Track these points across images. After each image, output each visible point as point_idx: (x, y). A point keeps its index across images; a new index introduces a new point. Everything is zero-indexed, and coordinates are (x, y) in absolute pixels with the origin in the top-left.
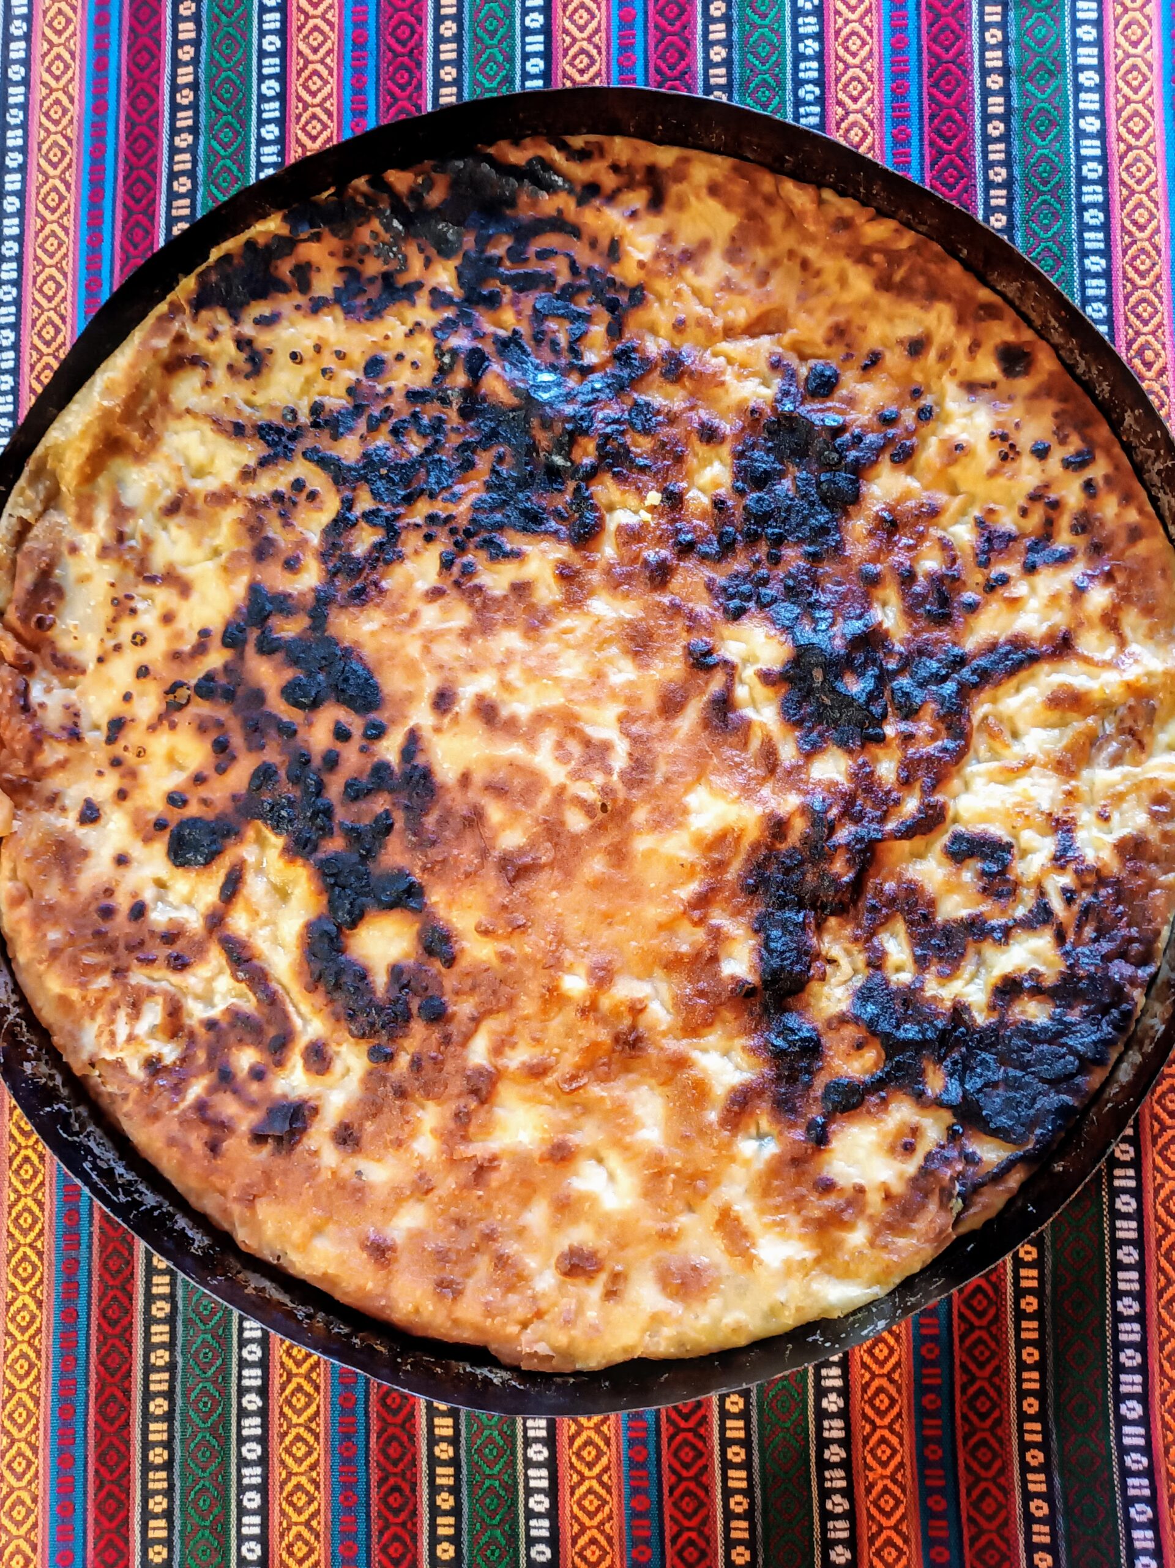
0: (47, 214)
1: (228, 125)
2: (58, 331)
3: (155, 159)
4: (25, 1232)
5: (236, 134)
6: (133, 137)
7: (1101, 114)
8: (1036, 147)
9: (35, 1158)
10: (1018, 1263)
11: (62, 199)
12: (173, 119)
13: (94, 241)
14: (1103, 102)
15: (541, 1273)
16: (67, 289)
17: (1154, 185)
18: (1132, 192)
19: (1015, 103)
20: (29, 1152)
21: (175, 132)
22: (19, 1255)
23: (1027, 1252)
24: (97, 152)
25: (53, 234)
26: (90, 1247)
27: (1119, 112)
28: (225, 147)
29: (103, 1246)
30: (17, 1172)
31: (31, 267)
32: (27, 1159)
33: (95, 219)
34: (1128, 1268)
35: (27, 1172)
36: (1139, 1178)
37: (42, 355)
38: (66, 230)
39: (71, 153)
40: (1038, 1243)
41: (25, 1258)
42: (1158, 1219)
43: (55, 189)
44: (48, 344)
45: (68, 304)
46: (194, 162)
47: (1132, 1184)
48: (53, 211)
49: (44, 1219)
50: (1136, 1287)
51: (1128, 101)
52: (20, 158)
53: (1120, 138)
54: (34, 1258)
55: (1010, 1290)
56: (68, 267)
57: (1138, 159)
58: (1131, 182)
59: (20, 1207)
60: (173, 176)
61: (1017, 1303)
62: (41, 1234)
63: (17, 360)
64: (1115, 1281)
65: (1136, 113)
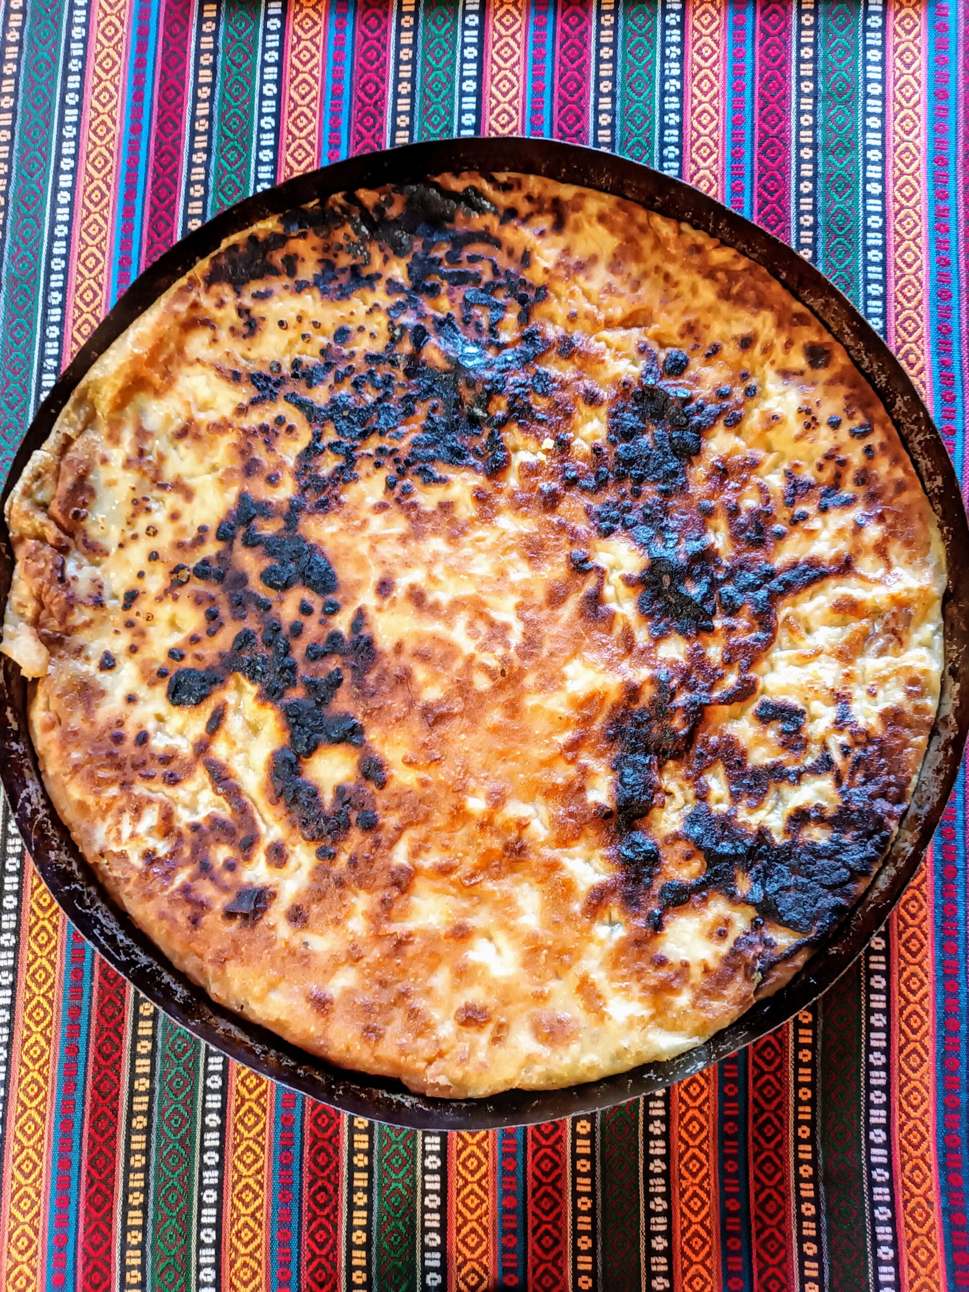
0: (91, 207)
1: (234, 148)
2: (95, 295)
3: (176, 170)
4: (39, 986)
5: (240, 155)
6: (160, 153)
7: (882, 181)
8: (835, 203)
9: (50, 928)
10: (798, 1024)
11: (103, 196)
12: (192, 141)
13: (127, 229)
14: (884, 172)
15: (443, 1023)
16: (104, 263)
17: (919, 235)
18: (903, 240)
19: (820, 170)
20: (46, 923)
21: (193, 151)
22: (34, 1003)
23: (805, 1017)
24: (133, 162)
25: (95, 221)
26: (90, 998)
27: (895, 180)
28: (231, 165)
29: (101, 997)
30: (35, 938)
31: (77, 246)
32: (43, 928)
33: (128, 212)
34: (878, 1030)
35: (43, 938)
36: (888, 963)
37: (82, 312)
38: (105, 219)
39: (112, 162)
40: (813, 1010)
41: (39, 1005)
42: (901, 994)
43: (98, 188)
44: (88, 304)
45: (105, 275)
46: (207, 174)
47: (883, 967)
48: (96, 204)
49: (55, 976)
50: (883, 1044)
51: (902, 173)
52: (72, 163)
53: (895, 200)
54: (46, 1005)
55: (791, 1045)
56: (105, 247)
57: (908, 216)
58: (902, 232)
59: (36, 965)
60: (190, 184)
61: (796, 1055)
62: (52, 987)
63: (63, 315)
64: (868, 1039)
65: (907, 183)
